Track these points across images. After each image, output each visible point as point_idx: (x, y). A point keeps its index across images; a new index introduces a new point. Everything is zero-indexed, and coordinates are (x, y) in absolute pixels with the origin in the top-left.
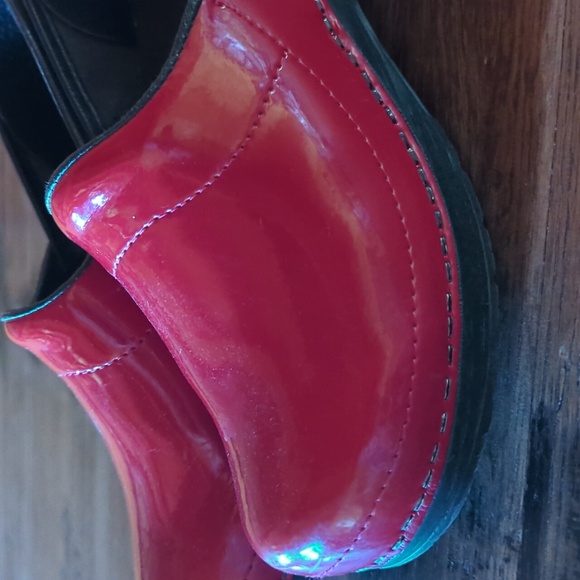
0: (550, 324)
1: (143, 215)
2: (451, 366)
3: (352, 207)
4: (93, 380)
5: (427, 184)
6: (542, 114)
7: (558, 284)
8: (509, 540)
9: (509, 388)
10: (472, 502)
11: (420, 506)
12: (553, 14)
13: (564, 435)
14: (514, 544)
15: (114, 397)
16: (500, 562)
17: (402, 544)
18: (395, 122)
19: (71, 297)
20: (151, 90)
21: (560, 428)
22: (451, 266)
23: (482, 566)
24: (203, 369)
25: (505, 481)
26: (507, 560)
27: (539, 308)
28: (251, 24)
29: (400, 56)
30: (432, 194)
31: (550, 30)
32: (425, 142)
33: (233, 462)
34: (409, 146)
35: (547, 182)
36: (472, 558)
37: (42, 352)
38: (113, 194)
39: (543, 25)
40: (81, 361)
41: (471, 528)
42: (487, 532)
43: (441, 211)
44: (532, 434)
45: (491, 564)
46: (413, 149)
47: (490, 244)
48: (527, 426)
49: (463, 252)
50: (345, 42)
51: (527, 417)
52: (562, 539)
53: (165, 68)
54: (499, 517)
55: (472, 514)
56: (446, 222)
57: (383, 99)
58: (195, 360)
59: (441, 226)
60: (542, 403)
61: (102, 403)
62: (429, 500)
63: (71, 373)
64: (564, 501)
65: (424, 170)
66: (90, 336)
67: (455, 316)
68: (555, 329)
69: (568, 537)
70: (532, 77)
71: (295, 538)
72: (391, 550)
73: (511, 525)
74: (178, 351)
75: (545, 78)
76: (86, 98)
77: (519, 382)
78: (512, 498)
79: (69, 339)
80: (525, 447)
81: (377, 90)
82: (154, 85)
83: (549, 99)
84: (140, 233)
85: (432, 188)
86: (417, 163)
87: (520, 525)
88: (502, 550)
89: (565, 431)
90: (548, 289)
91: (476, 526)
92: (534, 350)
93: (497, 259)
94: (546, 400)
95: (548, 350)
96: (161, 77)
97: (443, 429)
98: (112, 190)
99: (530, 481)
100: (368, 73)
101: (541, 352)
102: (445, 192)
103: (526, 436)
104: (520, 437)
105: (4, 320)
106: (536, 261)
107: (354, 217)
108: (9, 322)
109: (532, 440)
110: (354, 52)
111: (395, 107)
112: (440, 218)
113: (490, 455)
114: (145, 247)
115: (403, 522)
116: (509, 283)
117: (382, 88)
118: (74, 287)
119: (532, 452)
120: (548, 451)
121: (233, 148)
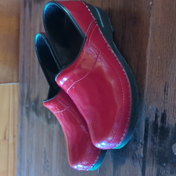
0: (148, 102)
1: (74, 81)
2: (130, 109)
3: (112, 80)
4: (61, 114)
5: (126, 76)
6: (147, 64)
7: (149, 95)
8: (141, 143)
9: (141, 114)
10: (135, 137)
11: (124, 135)
12: (148, 46)
13: (151, 122)
14: (142, 144)
15: (65, 118)
16: (140, 148)
17: (121, 142)
18: (120, 65)
19: (57, 97)
20: (76, 59)
21: (150, 121)
22: (130, 91)
23: (137, 149)
24: (84, 111)
25: (141, 132)
26: (141, 147)
27: (146, 99)
28: (94, 47)
29: (122, 52)
30: (127, 78)
31: (148, 49)
32: (126, 69)
33: (89, 128)
34: (123, 69)
35: (148, 76)
36: (135, 148)
37: (51, 108)
38: (68, 78)
39: (147, 48)
40: (58, 110)
41: (135, 142)
42: (137, 142)
43: (128, 81)
44: (145, 123)
45: (138, 148)
46: (123, 70)
47: (138, 87)
48: (144, 121)
49: (132, 89)
50: (111, 50)
51: (144, 120)
52: (151, 142)
53: (79, 55)
54: (140, 139)
55: (135, 139)
56: (129, 83)
57: (118, 60)
58: (82, 109)
59: (128, 84)
60: (147, 117)
61: (63, 118)
62: (126, 134)
63: (57, 112)
64: (151, 135)
65: (125, 74)
66: (61, 105)
67: (131, 100)
68: (149, 103)
69: (151, 141)
70: (145, 57)
71: (101, 141)
72: (119, 143)
73: (142, 140)
74: (79, 107)
75: (147, 57)
76: (60, 59)
77: (143, 113)
78: (142, 135)
79: (57, 105)
80: (144, 125)
81: (117, 59)
82: (76, 58)
83: (148, 61)
84: (73, 85)
85: (127, 77)
86: (124, 72)
87: (143, 140)
88: (140, 145)
89: (151, 121)
90: (148, 95)
91: (136, 141)
92: (146, 107)
93: (139, 90)
94: (148, 116)
95: (148, 107)
96: (78, 57)
97: (128, 121)
98: (68, 77)
99: (145, 132)
100: (115, 55)
101: (147, 107)
102: (129, 77)
103: (144, 123)
104: (143, 123)
105: (43, 102)
106: (146, 90)
107: (112, 82)
108: (45, 102)
109: (145, 124)
110: (113, 52)
111: (120, 62)
112: (128, 82)
113: (138, 127)
114: (73, 88)
115: (121, 138)
116: (141, 95)
117: (118, 58)
118: (58, 95)
119: (145, 126)
120: (148, 125)
121: (90, 69)
